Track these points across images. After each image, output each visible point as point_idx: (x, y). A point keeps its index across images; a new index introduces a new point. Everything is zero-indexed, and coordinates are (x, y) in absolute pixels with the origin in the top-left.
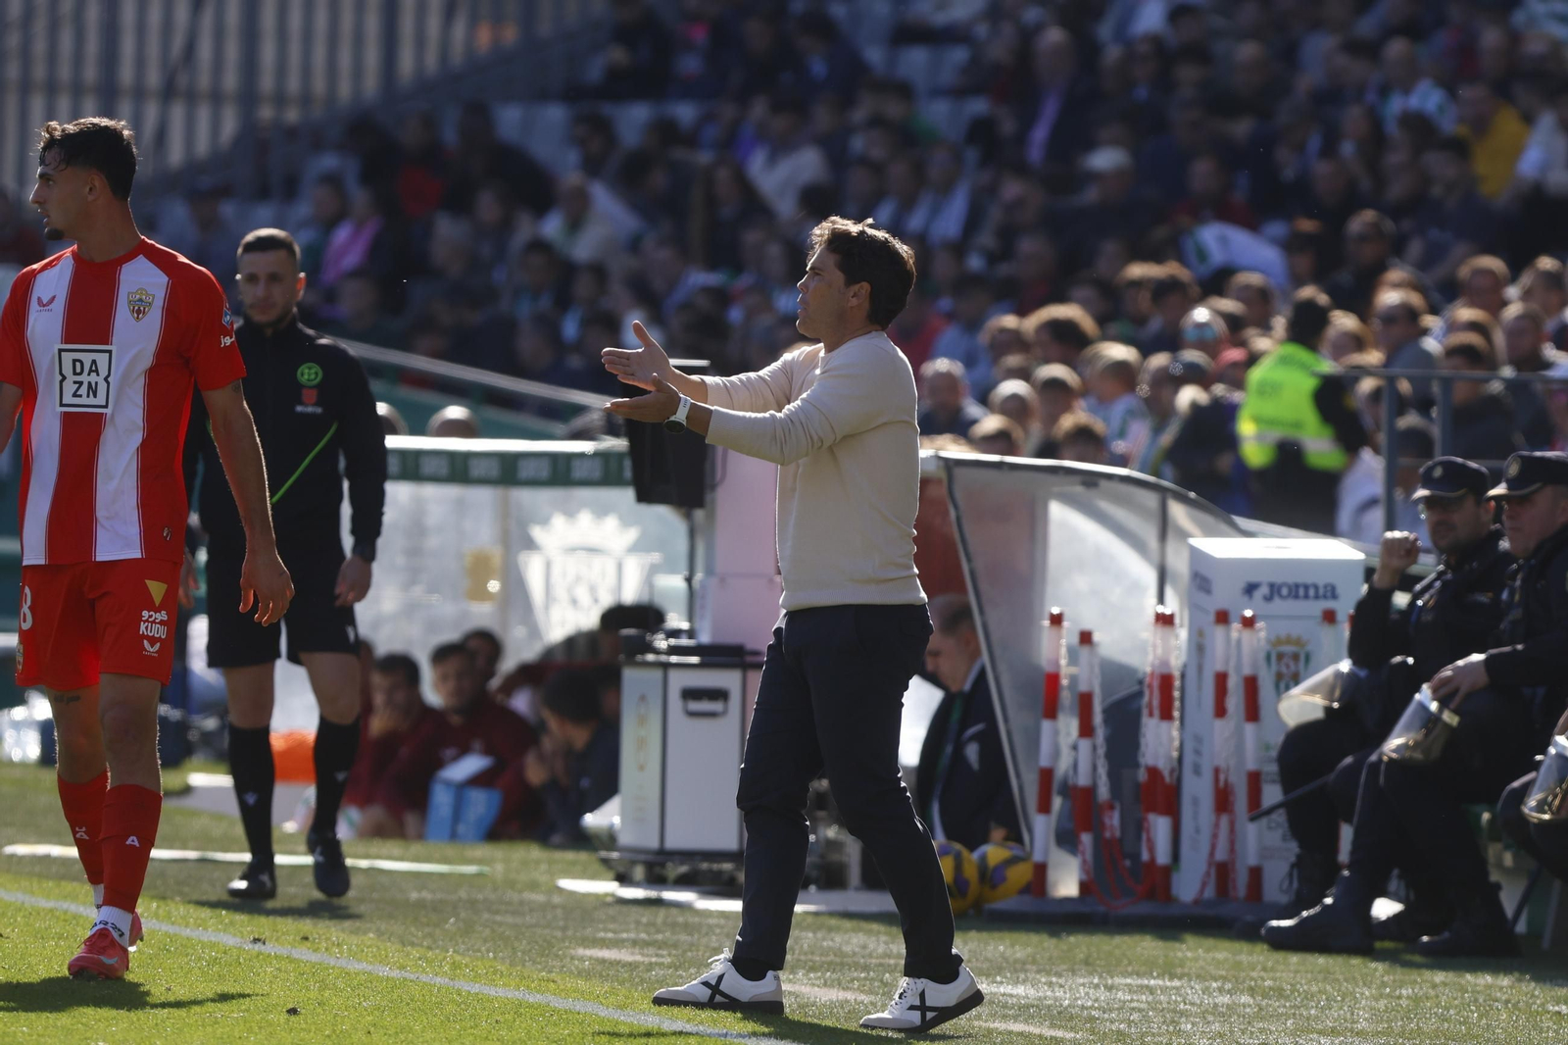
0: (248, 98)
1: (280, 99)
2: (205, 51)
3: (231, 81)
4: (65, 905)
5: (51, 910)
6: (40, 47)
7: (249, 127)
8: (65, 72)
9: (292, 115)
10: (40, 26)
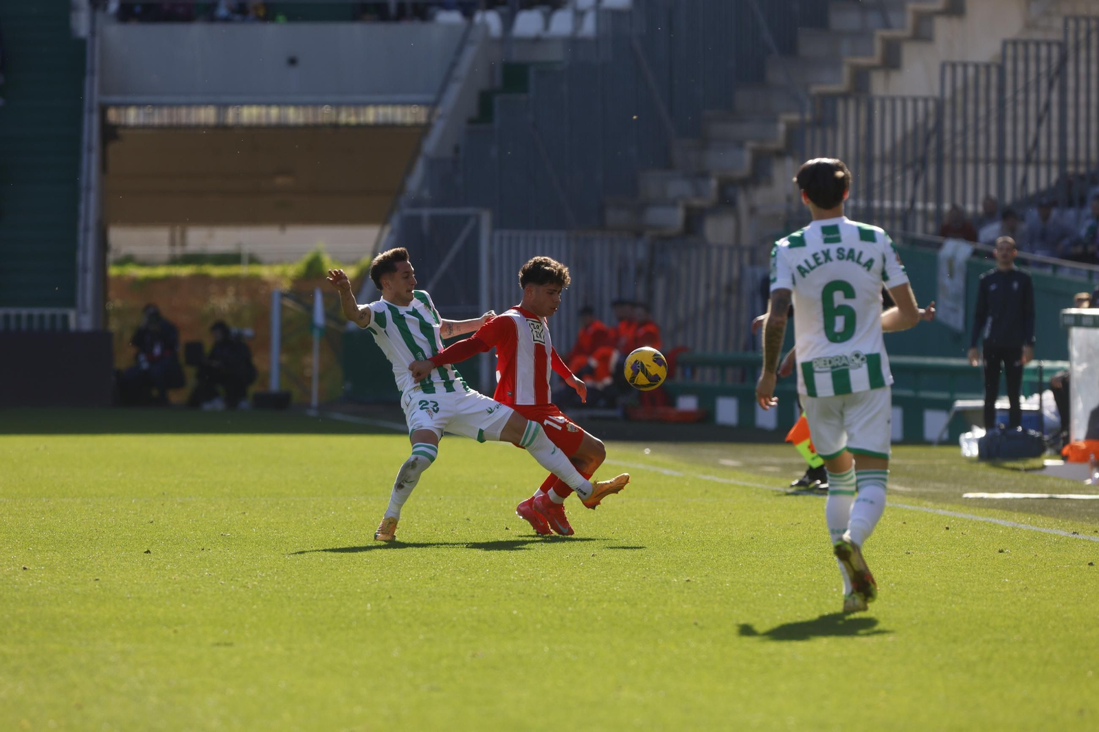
0: (1063, 163)
1: (1077, 163)
2: (1043, 143)
3: (1055, 155)
4: (990, 520)
5: (984, 522)
6: (970, 143)
7: (1063, 175)
8: (982, 154)
9: (1082, 170)
10: (970, 134)
